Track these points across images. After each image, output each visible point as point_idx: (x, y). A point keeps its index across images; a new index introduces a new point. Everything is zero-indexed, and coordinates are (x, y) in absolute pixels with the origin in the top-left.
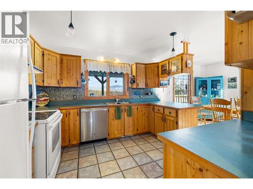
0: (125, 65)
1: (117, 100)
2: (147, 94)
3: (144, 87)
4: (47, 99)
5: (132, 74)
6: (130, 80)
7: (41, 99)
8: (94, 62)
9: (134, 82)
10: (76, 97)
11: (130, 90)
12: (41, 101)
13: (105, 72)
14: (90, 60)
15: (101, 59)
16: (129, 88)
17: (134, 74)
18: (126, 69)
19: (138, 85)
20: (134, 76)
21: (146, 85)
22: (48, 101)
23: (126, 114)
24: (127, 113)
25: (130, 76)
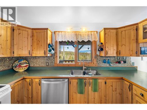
0: (93, 33)
1: (84, 68)
2: (119, 62)
3: (115, 55)
4: (27, 66)
5: (100, 42)
6: (98, 47)
7: (22, 66)
8: (62, 33)
9: (102, 49)
10: (48, 64)
11: (99, 58)
12: (22, 67)
13: (72, 41)
14: (59, 32)
15: (69, 30)
16: (96, 56)
17: (102, 41)
18: (93, 37)
19: (107, 53)
20: (102, 43)
21: (118, 52)
22: (28, 67)
23: (90, 88)
24: (92, 87)
25: (98, 43)
